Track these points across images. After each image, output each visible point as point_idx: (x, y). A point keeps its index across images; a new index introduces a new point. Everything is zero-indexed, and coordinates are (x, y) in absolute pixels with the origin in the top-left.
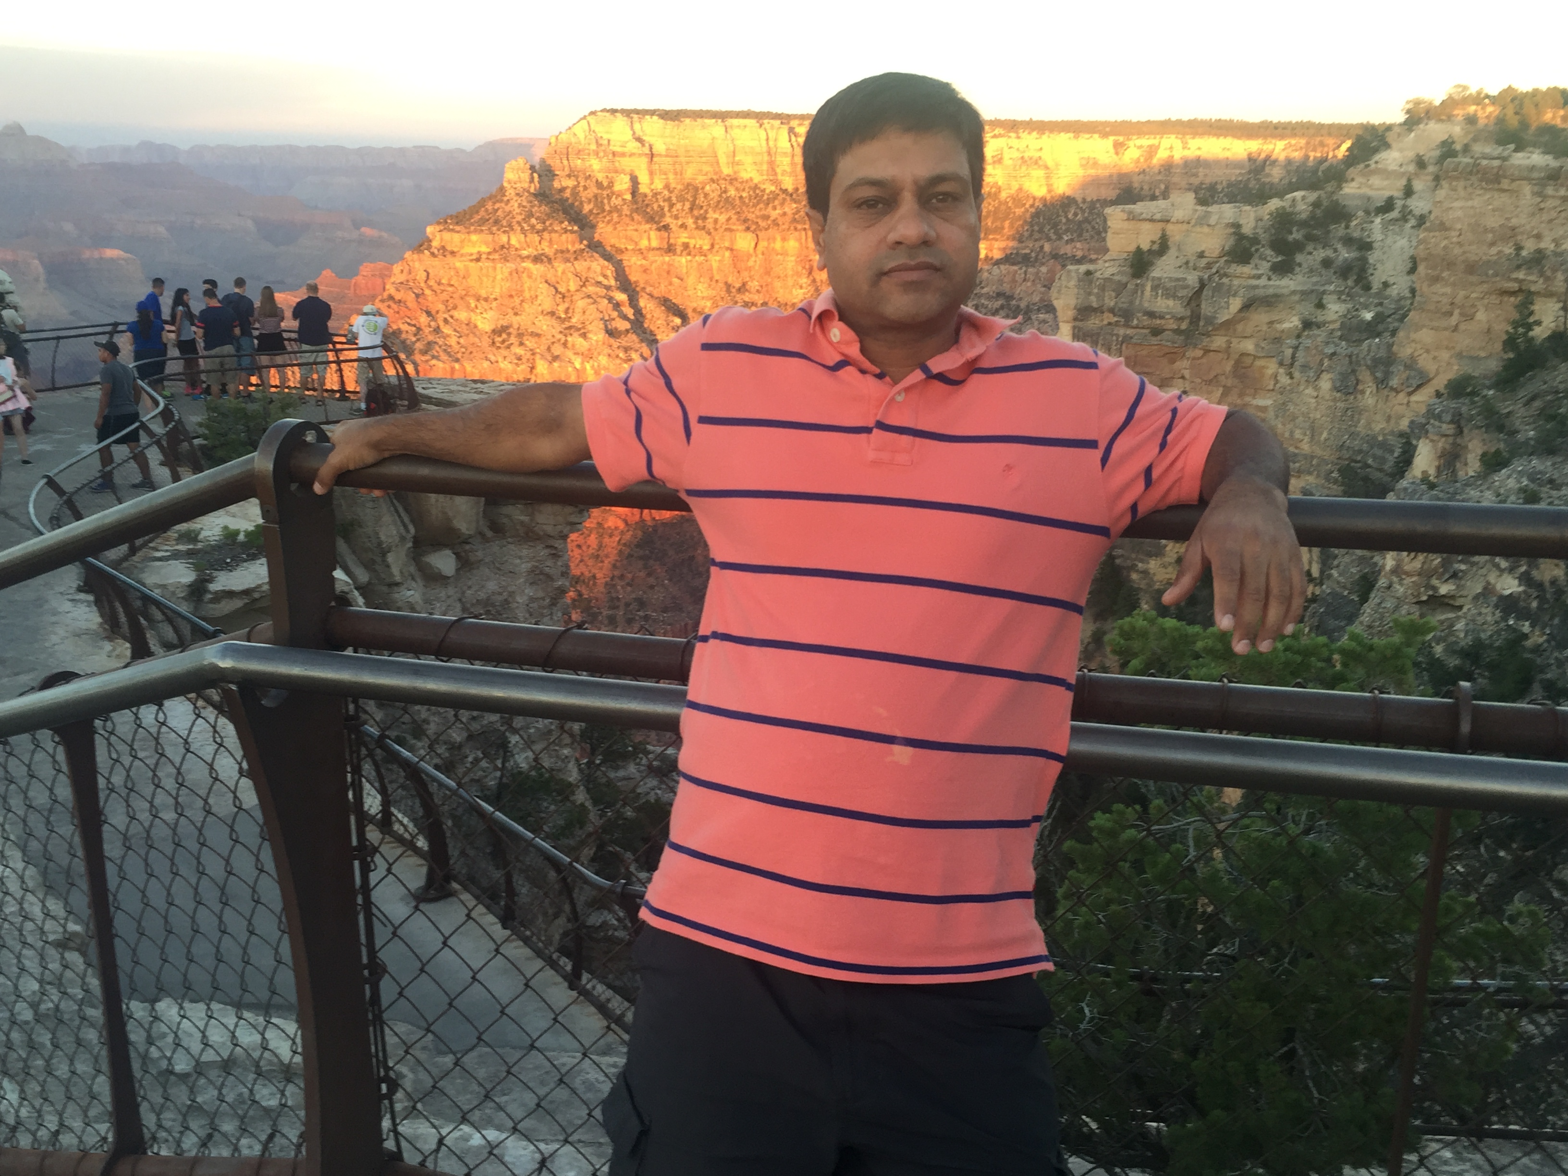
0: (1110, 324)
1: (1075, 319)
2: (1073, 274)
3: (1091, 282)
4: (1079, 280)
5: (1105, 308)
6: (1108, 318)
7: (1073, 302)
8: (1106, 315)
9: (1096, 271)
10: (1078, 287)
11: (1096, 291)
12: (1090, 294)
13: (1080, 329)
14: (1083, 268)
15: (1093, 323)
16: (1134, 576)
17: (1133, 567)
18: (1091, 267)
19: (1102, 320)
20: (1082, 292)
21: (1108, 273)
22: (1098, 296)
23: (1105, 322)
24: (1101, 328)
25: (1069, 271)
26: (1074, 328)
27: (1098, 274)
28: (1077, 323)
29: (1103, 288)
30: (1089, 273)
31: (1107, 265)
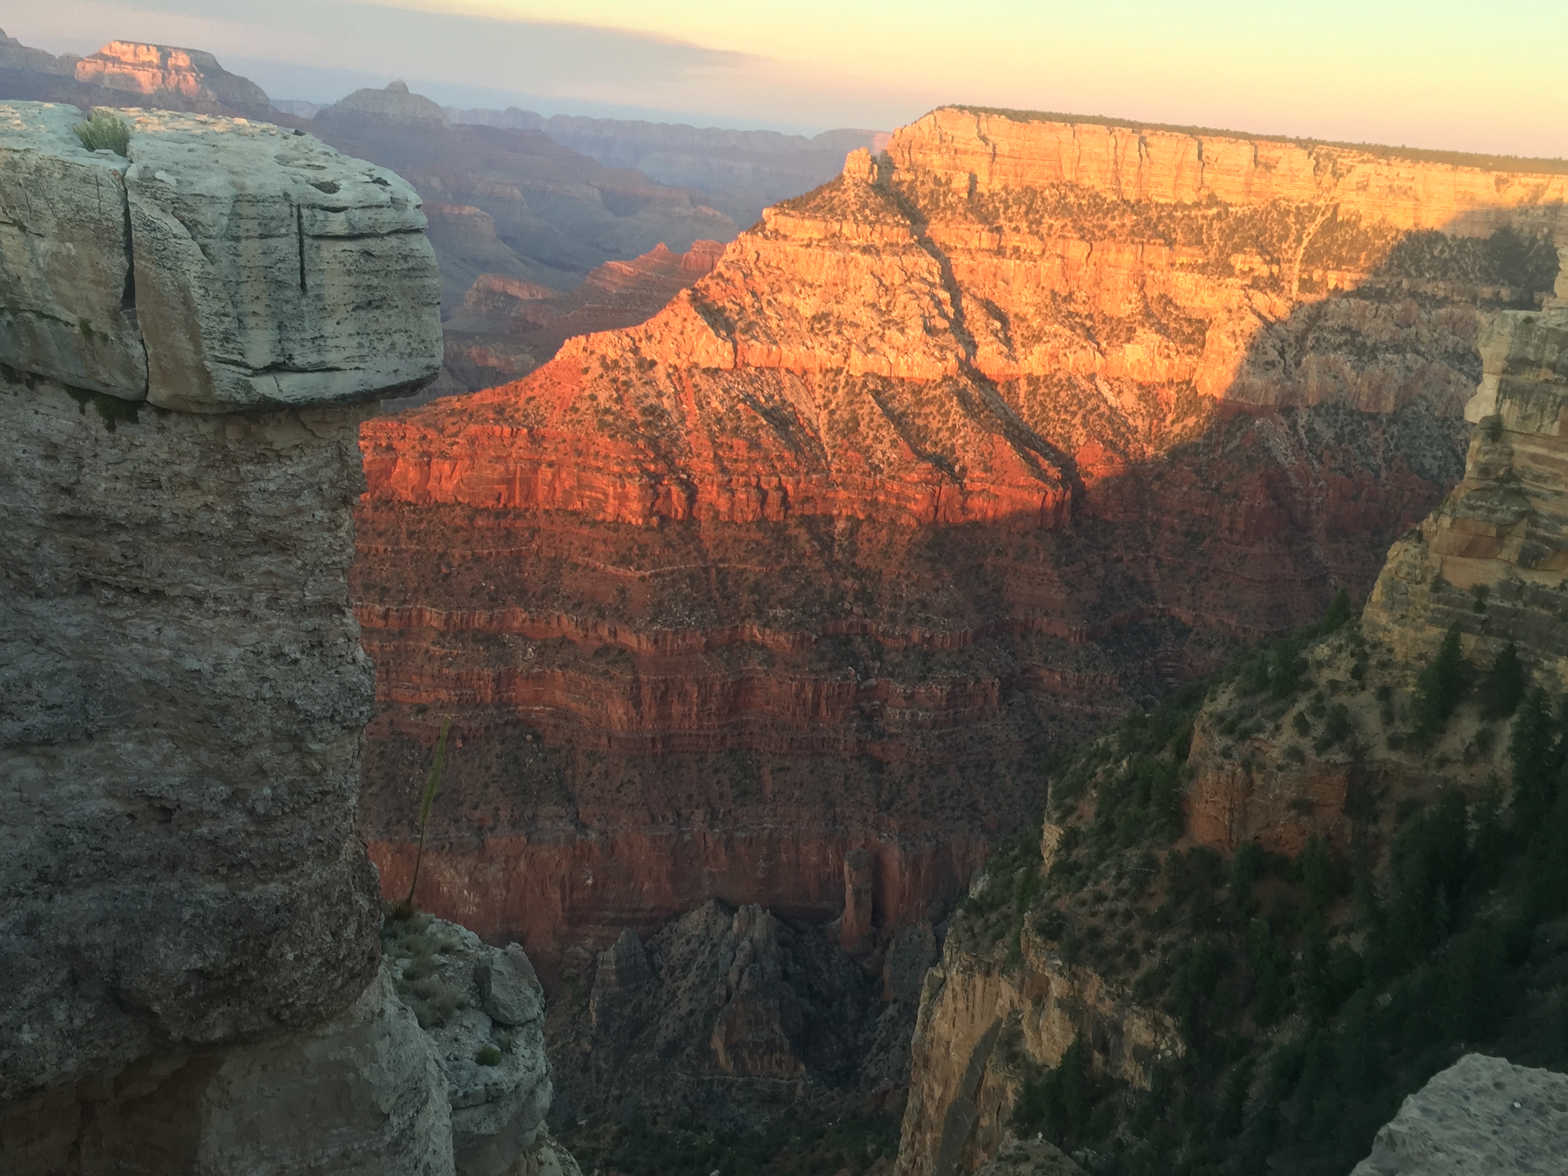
0: (1547, 381)
1: (1504, 371)
2: (1510, 320)
3: (1529, 332)
4: (1516, 327)
5: (1544, 361)
6: (1546, 374)
7: (1504, 351)
8: (1544, 370)
9: (1538, 318)
10: (1513, 335)
11: (1535, 341)
12: (1527, 344)
13: (1508, 383)
14: (1522, 314)
15: (1527, 378)
16: (1536, 674)
17: (1537, 664)
18: (1532, 314)
19: (1538, 376)
20: (1516, 340)
21: (1552, 324)
22: (1537, 348)
23: (1541, 379)
24: (1536, 386)
25: (1506, 316)
26: (1501, 381)
27: (1540, 323)
28: (1506, 377)
29: (1544, 340)
30: (1528, 320)
31: (1552, 313)
